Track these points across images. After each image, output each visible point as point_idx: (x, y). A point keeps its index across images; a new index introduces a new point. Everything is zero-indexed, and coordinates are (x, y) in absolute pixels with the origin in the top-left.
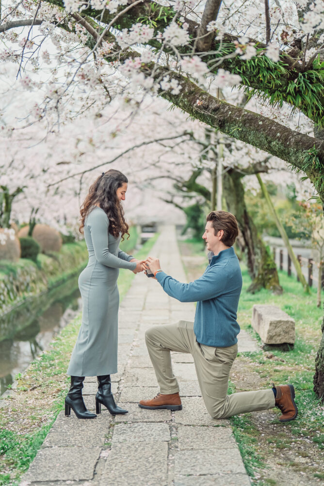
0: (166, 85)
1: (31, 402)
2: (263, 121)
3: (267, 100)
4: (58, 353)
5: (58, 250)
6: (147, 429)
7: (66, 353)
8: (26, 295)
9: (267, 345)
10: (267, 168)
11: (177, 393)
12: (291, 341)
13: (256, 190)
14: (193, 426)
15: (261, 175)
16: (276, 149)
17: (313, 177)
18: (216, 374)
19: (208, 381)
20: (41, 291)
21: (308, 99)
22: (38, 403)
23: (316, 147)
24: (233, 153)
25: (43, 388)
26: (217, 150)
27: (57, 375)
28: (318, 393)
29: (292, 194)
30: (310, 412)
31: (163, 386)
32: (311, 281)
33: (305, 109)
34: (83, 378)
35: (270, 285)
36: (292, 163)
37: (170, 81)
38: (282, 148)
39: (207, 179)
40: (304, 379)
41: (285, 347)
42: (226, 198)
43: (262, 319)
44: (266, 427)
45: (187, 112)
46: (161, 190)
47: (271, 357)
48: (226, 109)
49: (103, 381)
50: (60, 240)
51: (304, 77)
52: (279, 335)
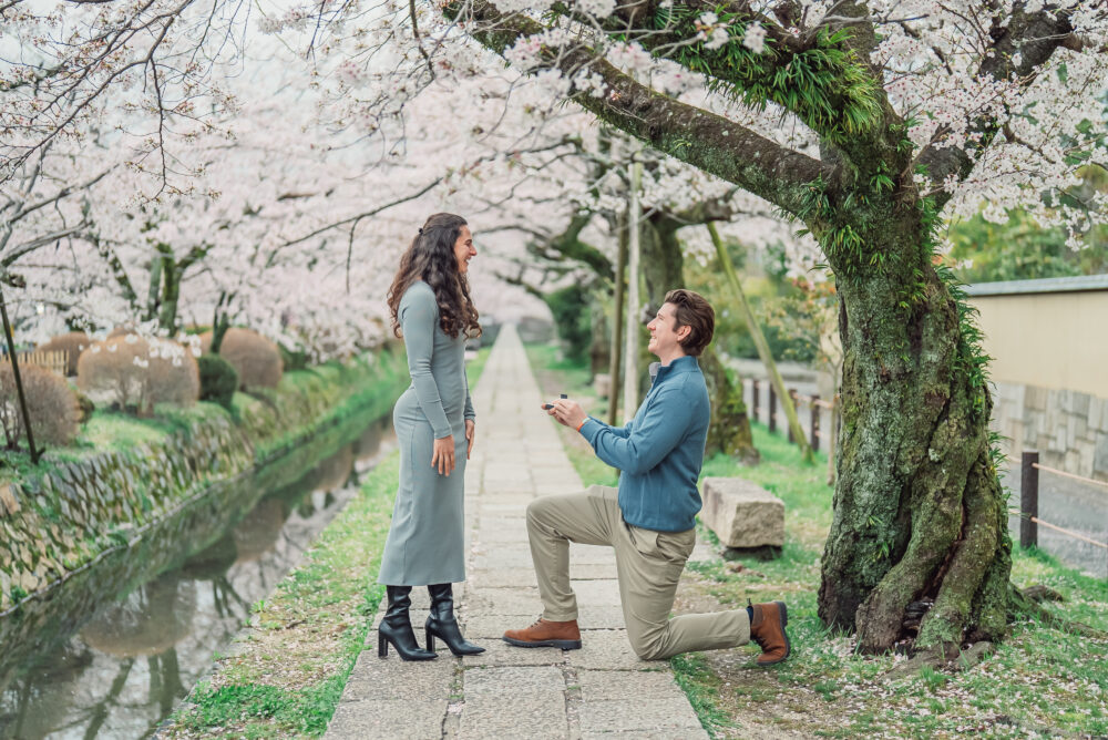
0: (584, 83)
1: (294, 645)
2: (730, 129)
3: (740, 98)
4: (325, 569)
5: (274, 385)
6: (522, 675)
7: (341, 568)
8: (210, 477)
9: (731, 549)
10: (729, 211)
11: (575, 621)
12: (777, 542)
13: (706, 255)
14: (604, 670)
15: (717, 225)
16: (753, 180)
17: (817, 230)
18: (653, 579)
19: (639, 590)
20: (241, 470)
21: (808, 98)
22: (306, 648)
23: (824, 179)
24: (662, 181)
25: (311, 626)
26: (629, 175)
27: (331, 604)
28: (825, 618)
29: (777, 265)
30: (812, 650)
31: (552, 607)
32: (816, 442)
33: (804, 114)
34: (409, 589)
35: (735, 447)
36: (781, 205)
37: (589, 76)
38: (764, 177)
39: (601, 231)
40: (802, 603)
41: (766, 552)
42: (646, 270)
43: (721, 502)
44: (733, 674)
45: (593, 111)
46: (501, 255)
47: (739, 569)
48: (663, 108)
49: (439, 596)
50: (280, 364)
51: (802, 60)
52: (755, 530)
